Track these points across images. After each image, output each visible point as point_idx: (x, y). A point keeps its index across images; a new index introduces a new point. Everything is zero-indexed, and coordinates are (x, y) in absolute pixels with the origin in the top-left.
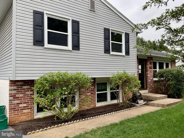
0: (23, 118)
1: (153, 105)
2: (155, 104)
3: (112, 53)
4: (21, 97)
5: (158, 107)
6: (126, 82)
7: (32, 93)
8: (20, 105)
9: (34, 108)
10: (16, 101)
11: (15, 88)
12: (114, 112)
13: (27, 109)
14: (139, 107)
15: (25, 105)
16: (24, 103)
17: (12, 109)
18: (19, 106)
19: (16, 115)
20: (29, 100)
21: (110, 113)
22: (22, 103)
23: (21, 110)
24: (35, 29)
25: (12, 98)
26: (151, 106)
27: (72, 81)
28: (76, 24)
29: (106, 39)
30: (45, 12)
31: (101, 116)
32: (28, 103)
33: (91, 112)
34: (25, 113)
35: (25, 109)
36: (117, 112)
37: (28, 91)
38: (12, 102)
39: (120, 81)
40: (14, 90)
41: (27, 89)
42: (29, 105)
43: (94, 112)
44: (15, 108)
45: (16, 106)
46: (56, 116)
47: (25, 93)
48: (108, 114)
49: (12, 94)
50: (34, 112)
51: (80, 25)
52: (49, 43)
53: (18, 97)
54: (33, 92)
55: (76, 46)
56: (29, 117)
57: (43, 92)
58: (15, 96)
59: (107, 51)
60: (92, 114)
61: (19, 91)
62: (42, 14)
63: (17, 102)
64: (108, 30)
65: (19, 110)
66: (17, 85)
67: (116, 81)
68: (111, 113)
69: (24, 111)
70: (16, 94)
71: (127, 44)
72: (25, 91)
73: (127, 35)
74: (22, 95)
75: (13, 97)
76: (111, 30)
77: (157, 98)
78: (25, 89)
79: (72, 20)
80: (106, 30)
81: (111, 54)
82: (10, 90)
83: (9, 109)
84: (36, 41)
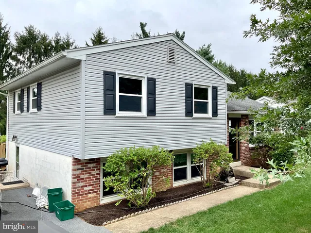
0: (88, 204)
1: (248, 185)
2: (251, 183)
3: (195, 115)
4: (86, 178)
5: (255, 187)
6: (214, 155)
7: (97, 172)
8: (85, 189)
9: (100, 191)
11: (80, 167)
12: (198, 196)
13: (93, 193)
15: (90, 188)
16: (89, 185)
17: (76, 193)
18: (83, 189)
19: (81, 200)
20: (95, 182)
21: (193, 197)
22: (86, 186)
23: (85, 194)
24: (105, 94)
25: (76, 180)
26: (246, 186)
27: (151, 160)
28: (152, 82)
29: (188, 97)
30: (117, 72)
31: (183, 200)
32: (94, 185)
33: (168, 195)
34: (90, 198)
35: (90, 193)
36: (202, 195)
37: (94, 170)
38: (75, 185)
39: (207, 155)
40: (79, 169)
41: (93, 168)
42: (95, 187)
43: (172, 195)
44: (79, 193)
45: (80, 190)
46: (130, 202)
47: (91, 173)
48: (191, 198)
49: (75, 175)
50: (100, 196)
51: (157, 83)
52: (120, 110)
53: (83, 179)
54: (100, 172)
55: (152, 111)
56: (94, 202)
58: (80, 177)
59: (189, 113)
60: (170, 198)
61: (84, 171)
62: (113, 74)
63: (81, 184)
65: (83, 194)
66: (81, 164)
67: (201, 154)
68: (195, 197)
69: (90, 196)
70: (80, 174)
71: (215, 101)
72: (90, 170)
73: (215, 89)
74: (86, 176)
75: (77, 178)
76: (194, 84)
78: (90, 168)
80: (188, 86)
82: (74, 170)
83: (72, 194)
84: (107, 109)
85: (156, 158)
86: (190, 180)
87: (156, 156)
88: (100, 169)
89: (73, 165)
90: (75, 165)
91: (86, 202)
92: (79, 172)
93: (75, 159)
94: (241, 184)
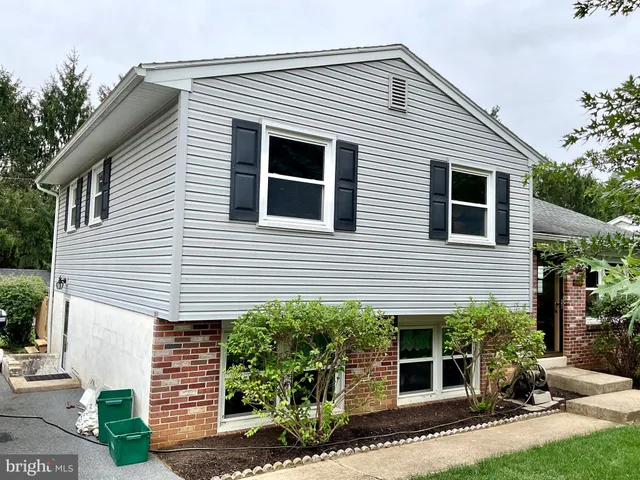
0: (188, 431)
1: (584, 412)
2: (590, 408)
3: (453, 238)
4: (185, 369)
5: (600, 418)
6: (499, 334)
7: (213, 356)
8: (182, 393)
9: (217, 402)
10: (171, 380)
11: (171, 340)
12: (455, 430)
13: (200, 404)
14: (537, 416)
15: (194, 392)
16: (192, 387)
17: (159, 403)
18: (177, 394)
19: (169, 420)
20: (206, 379)
21: (443, 433)
22: (185, 387)
23: (182, 406)
24: (234, 173)
25: (160, 371)
26: (577, 414)
27: (336, 331)
28: (348, 154)
29: (437, 193)
30: (265, 123)
31: (416, 438)
32: (203, 385)
33: (384, 424)
34: (192, 417)
35: (192, 405)
36: (467, 428)
37: (206, 351)
38: (159, 384)
39: (480, 332)
40: (168, 347)
41: (202, 345)
42: (205, 391)
43: (391, 425)
44: (167, 401)
45: (169, 395)
46: (284, 433)
47: (197, 357)
48: (437, 434)
49: (160, 359)
50: (216, 414)
51: (360, 156)
52: (270, 212)
53: (178, 370)
54: (219, 355)
55: (346, 220)
56: (203, 427)
57: (255, 359)
58: (170, 364)
59: (437, 231)
60: (386, 431)
61: (180, 352)
62: (256, 129)
63: (173, 382)
64: (444, 166)
65: (176, 407)
66: (175, 334)
67: (466, 329)
68: (449, 432)
69: (192, 411)
70: (172, 358)
71: (502, 207)
72: (197, 351)
73: (503, 180)
74: (186, 363)
75: (163, 367)
76: (453, 165)
77: (597, 386)
78: (196, 345)
79: (338, 142)
80: (438, 168)
81: (450, 240)
82: (157, 347)
83: (151, 403)
84: (239, 208)
85: (348, 328)
86: (438, 392)
87: (349, 322)
88: (218, 350)
89: (156, 335)
90: (161, 335)
91: (184, 425)
92: (168, 353)
93: (161, 321)
94: (565, 409)
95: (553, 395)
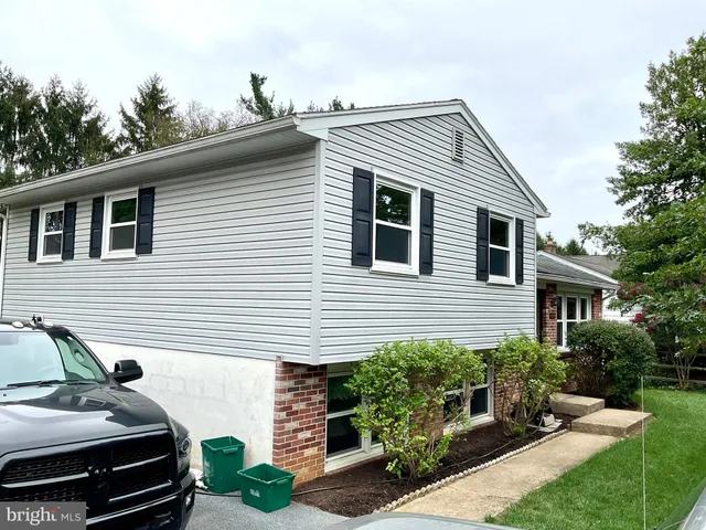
0: (304, 473)
1: (588, 429)
2: (593, 426)
4: (302, 411)
7: (321, 397)
8: (301, 436)
9: (324, 443)
10: (292, 423)
11: (290, 383)
13: (313, 445)
15: (308, 434)
16: (307, 429)
17: (283, 446)
18: (296, 437)
19: (291, 463)
20: (316, 420)
22: (302, 430)
23: (300, 449)
25: (283, 415)
26: (582, 432)
28: (428, 198)
30: (375, 172)
32: (315, 427)
34: (307, 458)
35: (307, 447)
37: (315, 393)
38: (283, 428)
40: (290, 390)
41: (315, 387)
42: (316, 432)
44: (289, 445)
45: (291, 438)
47: (310, 399)
49: (284, 402)
50: (324, 454)
53: (297, 412)
54: (325, 396)
56: (315, 469)
58: (291, 408)
61: (298, 395)
62: (371, 178)
63: (294, 425)
65: (295, 450)
66: (295, 377)
69: (307, 453)
70: (292, 402)
72: (310, 393)
74: (302, 406)
75: (286, 410)
77: (586, 407)
78: (310, 387)
79: (422, 190)
82: (281, 391)
83: (275, 447)
84: (358, 254)
88: (325, 392)
89: (277, 379)
90: (283, 379)
91: (301, 467)
92: (289, 396)
93: (285, 364)
94: (571, 429)
95: (556, 418)
